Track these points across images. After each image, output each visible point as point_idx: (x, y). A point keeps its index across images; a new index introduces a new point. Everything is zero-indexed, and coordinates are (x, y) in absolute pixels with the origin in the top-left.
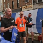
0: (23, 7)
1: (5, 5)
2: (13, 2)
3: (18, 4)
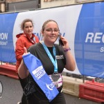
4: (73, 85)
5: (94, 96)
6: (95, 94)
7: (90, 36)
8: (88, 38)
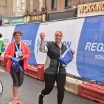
4: (74, 85)
5: (88, 95)
6: (89, 93)
7: (89, 45)
8: (87, 46)
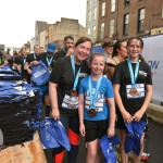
0: (154, 31)
1: (103, 25)
2: (127, 16)
3: (139, 21)
